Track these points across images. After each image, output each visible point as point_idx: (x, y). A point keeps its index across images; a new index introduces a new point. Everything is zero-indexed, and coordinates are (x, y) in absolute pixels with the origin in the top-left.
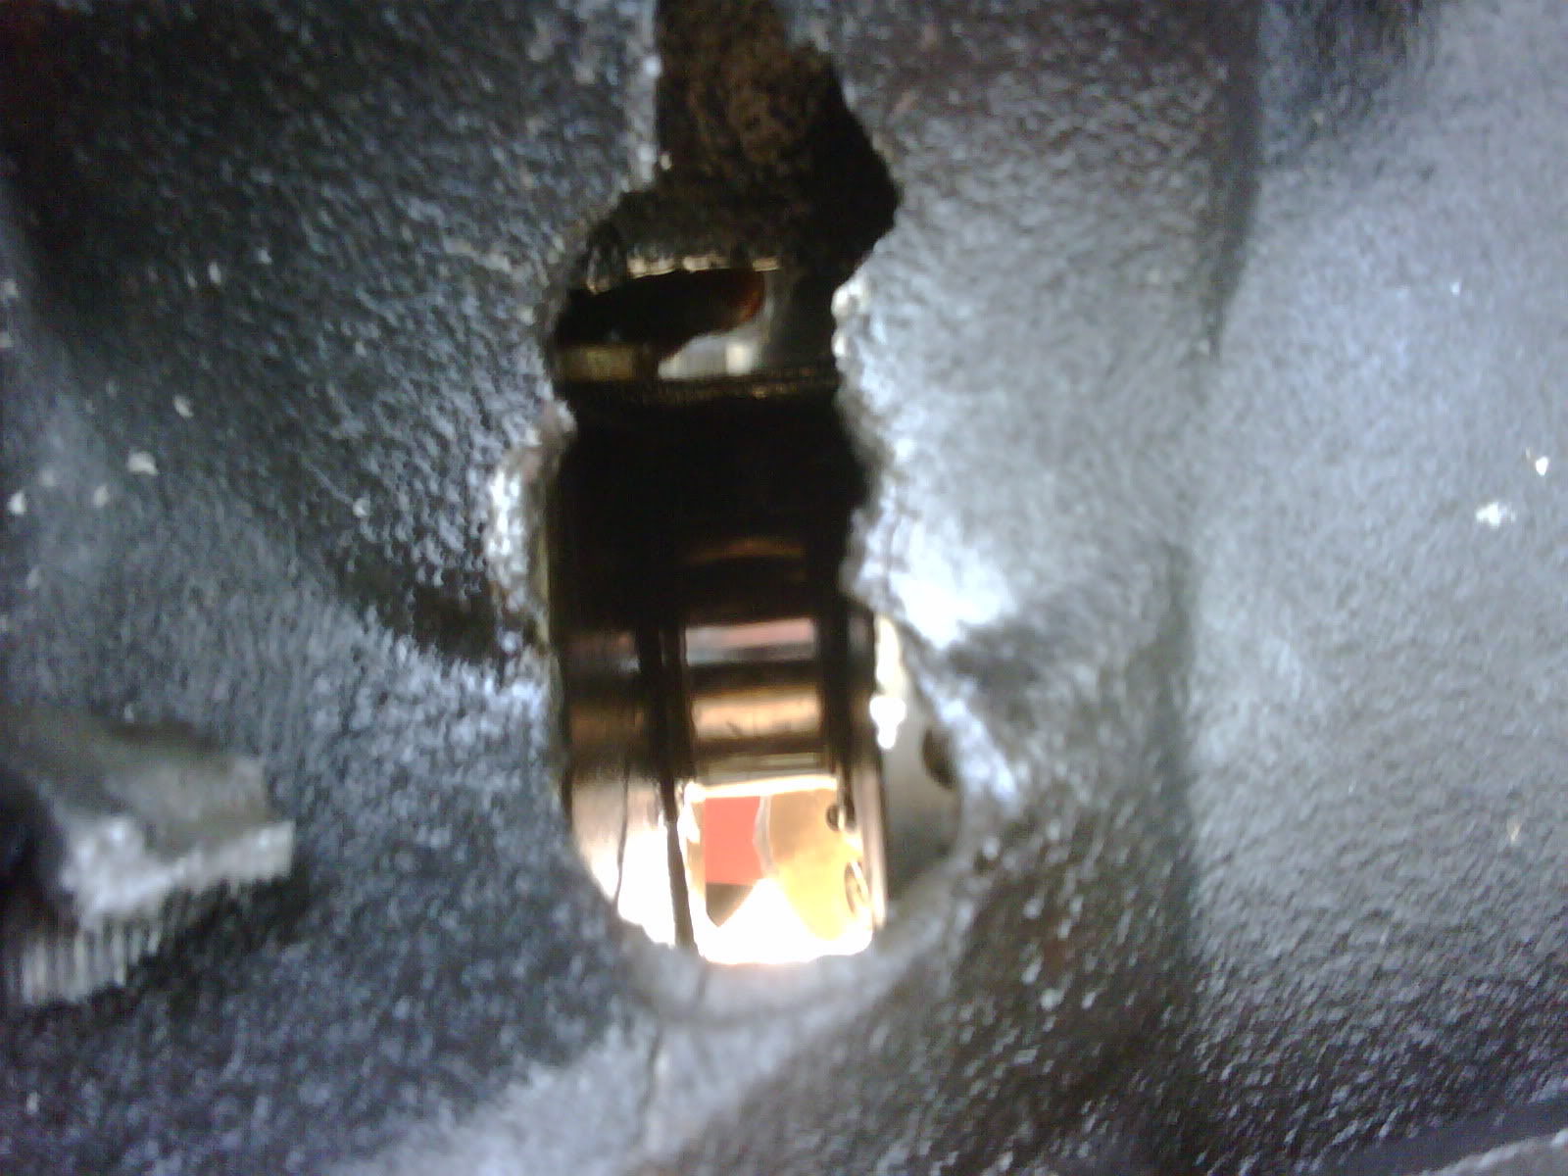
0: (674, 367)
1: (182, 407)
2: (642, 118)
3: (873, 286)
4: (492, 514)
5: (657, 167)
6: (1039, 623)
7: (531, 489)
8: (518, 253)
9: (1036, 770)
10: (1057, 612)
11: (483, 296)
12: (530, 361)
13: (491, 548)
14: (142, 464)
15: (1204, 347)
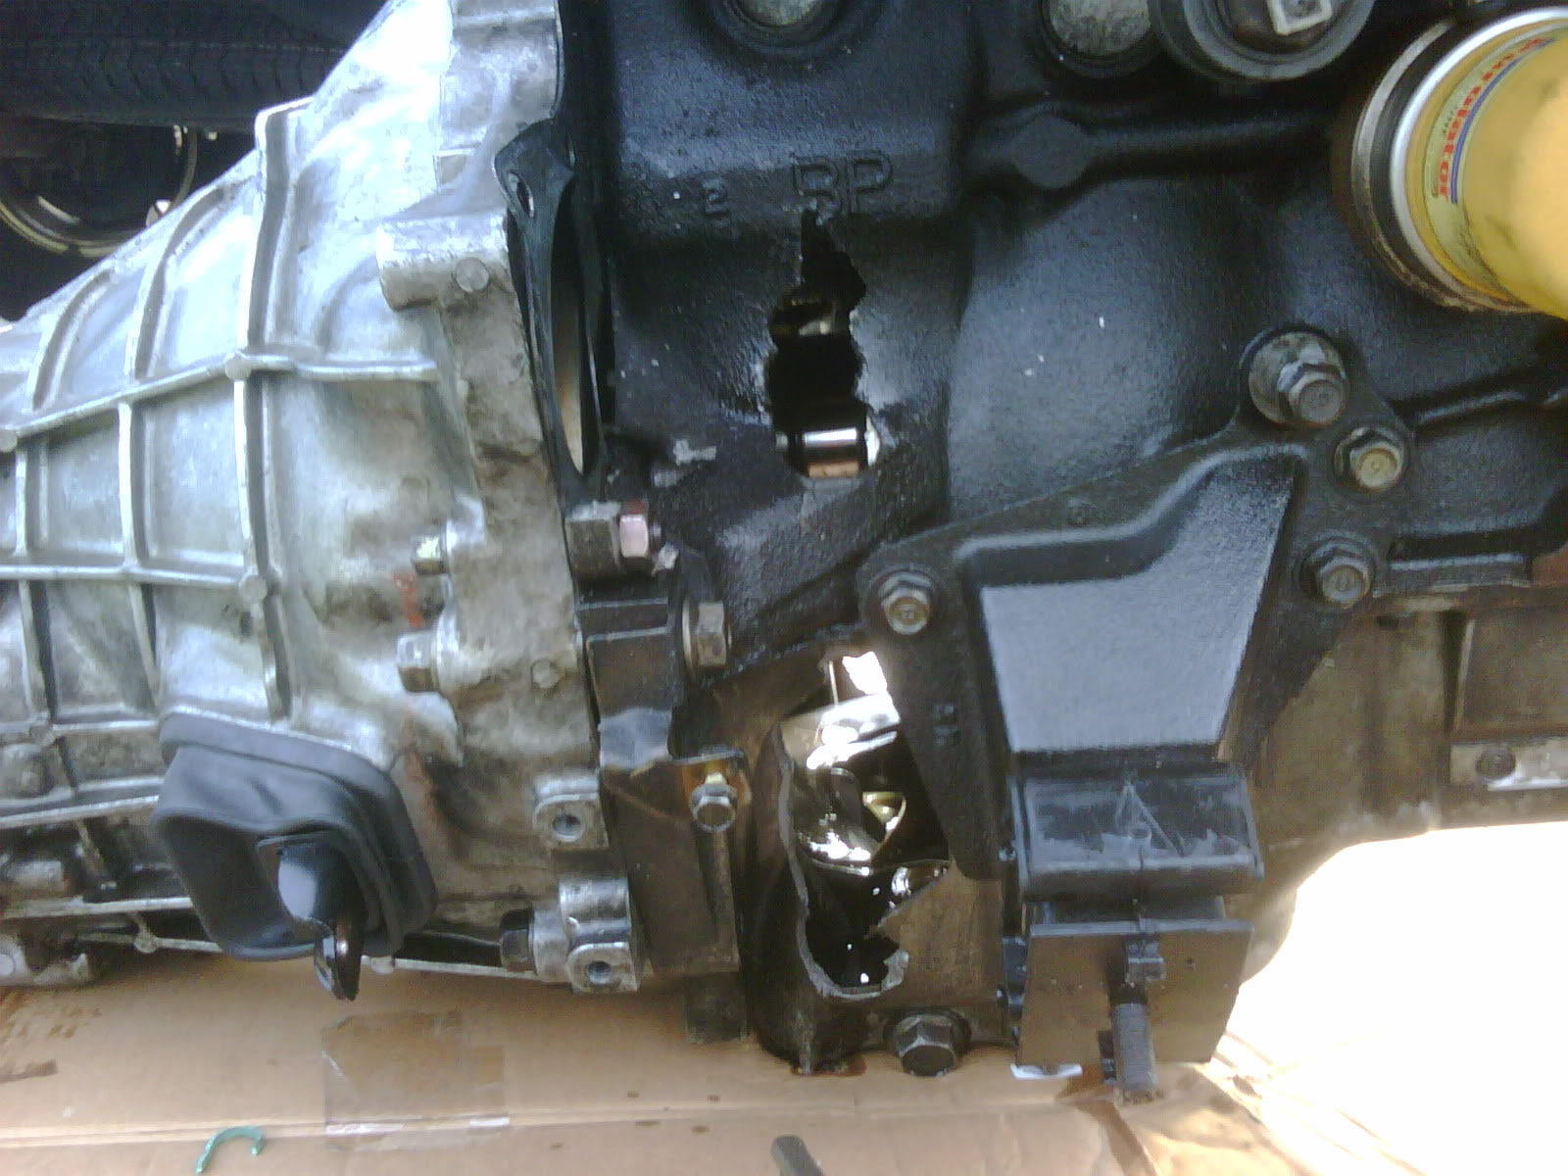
0: (803, 332)
1: (667, 347)
2: (797, 270)
3: (860, 313)
4: (756, 376)
5: (802, 282)
6: (905, 404)
7: (766, 368)
8: (763, 304)
9: (900, 440)
10: (910, 402)
11: (754, 316)
12: (766, 333)
13: (756, 384)
14: (655, 363)
15: (955, 327)
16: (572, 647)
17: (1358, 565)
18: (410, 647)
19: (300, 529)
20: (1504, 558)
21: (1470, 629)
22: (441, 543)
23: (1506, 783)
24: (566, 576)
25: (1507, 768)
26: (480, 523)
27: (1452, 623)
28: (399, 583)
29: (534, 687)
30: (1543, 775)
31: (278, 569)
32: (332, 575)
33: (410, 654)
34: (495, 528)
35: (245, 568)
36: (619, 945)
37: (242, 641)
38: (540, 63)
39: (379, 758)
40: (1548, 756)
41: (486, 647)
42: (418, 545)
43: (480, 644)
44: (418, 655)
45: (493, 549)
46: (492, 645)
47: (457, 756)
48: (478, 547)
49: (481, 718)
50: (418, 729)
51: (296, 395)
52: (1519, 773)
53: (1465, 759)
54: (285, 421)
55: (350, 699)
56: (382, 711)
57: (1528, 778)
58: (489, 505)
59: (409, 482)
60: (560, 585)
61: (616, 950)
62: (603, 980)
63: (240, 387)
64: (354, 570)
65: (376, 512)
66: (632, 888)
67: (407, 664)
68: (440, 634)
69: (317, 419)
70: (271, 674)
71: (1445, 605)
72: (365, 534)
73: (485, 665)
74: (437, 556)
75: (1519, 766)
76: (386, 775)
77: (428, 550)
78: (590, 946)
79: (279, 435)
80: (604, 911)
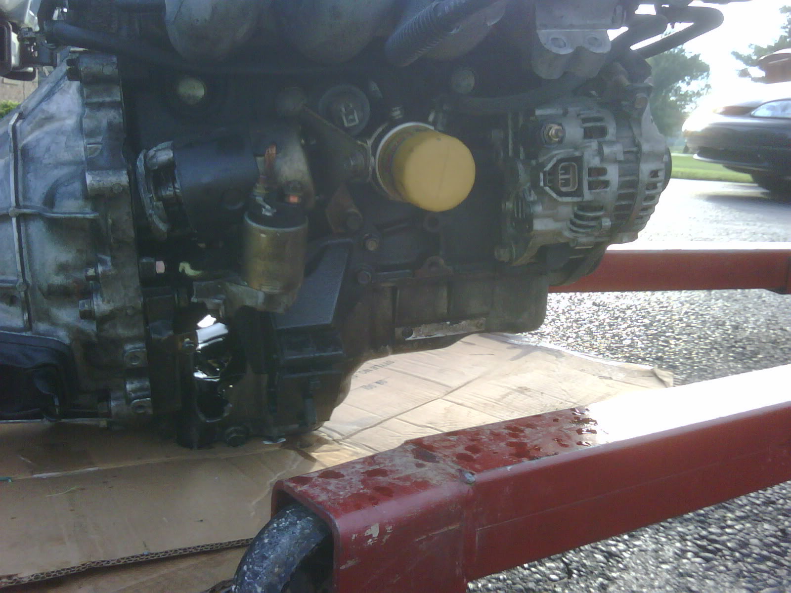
16: (139, 303)
17: (368, 273)
18: (83, 304)
19: (37, 267)
20: (408, 271)
21: (399, 292)
22: (95, 270)
23: (410, 338)
24: (138, 280)
25: (410, 335)
26: (110, 264)
27: (394, 290)
28: (75, 284)
29: (127, 314)
30: (420, 336)
31: (29, 280)
32: (51, 282)
33: (84, 306)
34: (115, 265)
35: (18, 280)
36: (148, 399)
37: (10, 306)
38: (117, 117)
39: (67, 341)
40: (421, 330)
41: (111, 302)
42: (87, 271)
43: (109, 302)
44: (86, 306)
45: (114, 272)
46: (113, 302)
47: (95, 339)
48: (110, 271)
49: (106, 326)
50: (80, 332)
51: (34, 222)
52: (413, 336)
53: (399, 331)
54: (30, 231)
55: (54, 323)
56: (67, 327)
57: (416, 337)
58: (113, 258)
59: (79, 251)
60: (136, 282)
61: (148, 400)
62: (141, 411)
63: (14, 220)
64: (58, 280)
65: (67, 261)
66: (151, 382)
67: (83, 310)
68: (95, 299)
69: (44, 230)
70: (26, 316)
71: (392, 285)
72: (63, 268)
73: (111, 308)
74: (94, 274)
75: (414, 334)
76: (68, 347)
77: (91, 272)
78: (138, 400)
79: (28, 236)
80: (141, 389)
